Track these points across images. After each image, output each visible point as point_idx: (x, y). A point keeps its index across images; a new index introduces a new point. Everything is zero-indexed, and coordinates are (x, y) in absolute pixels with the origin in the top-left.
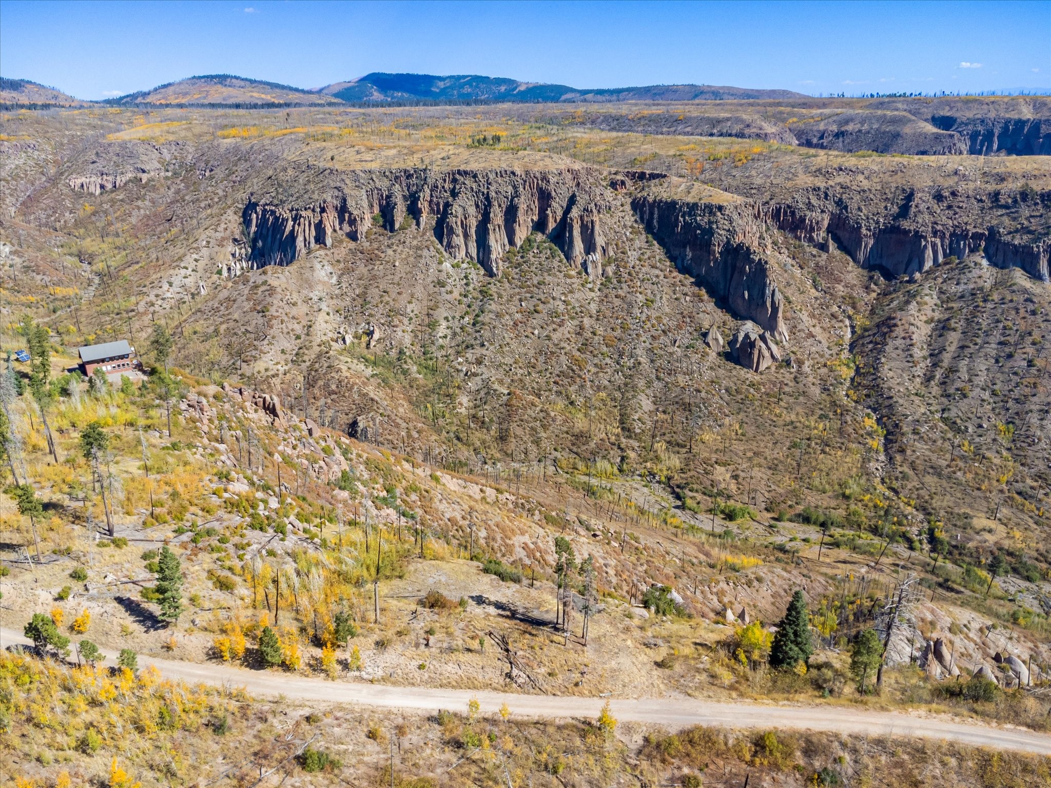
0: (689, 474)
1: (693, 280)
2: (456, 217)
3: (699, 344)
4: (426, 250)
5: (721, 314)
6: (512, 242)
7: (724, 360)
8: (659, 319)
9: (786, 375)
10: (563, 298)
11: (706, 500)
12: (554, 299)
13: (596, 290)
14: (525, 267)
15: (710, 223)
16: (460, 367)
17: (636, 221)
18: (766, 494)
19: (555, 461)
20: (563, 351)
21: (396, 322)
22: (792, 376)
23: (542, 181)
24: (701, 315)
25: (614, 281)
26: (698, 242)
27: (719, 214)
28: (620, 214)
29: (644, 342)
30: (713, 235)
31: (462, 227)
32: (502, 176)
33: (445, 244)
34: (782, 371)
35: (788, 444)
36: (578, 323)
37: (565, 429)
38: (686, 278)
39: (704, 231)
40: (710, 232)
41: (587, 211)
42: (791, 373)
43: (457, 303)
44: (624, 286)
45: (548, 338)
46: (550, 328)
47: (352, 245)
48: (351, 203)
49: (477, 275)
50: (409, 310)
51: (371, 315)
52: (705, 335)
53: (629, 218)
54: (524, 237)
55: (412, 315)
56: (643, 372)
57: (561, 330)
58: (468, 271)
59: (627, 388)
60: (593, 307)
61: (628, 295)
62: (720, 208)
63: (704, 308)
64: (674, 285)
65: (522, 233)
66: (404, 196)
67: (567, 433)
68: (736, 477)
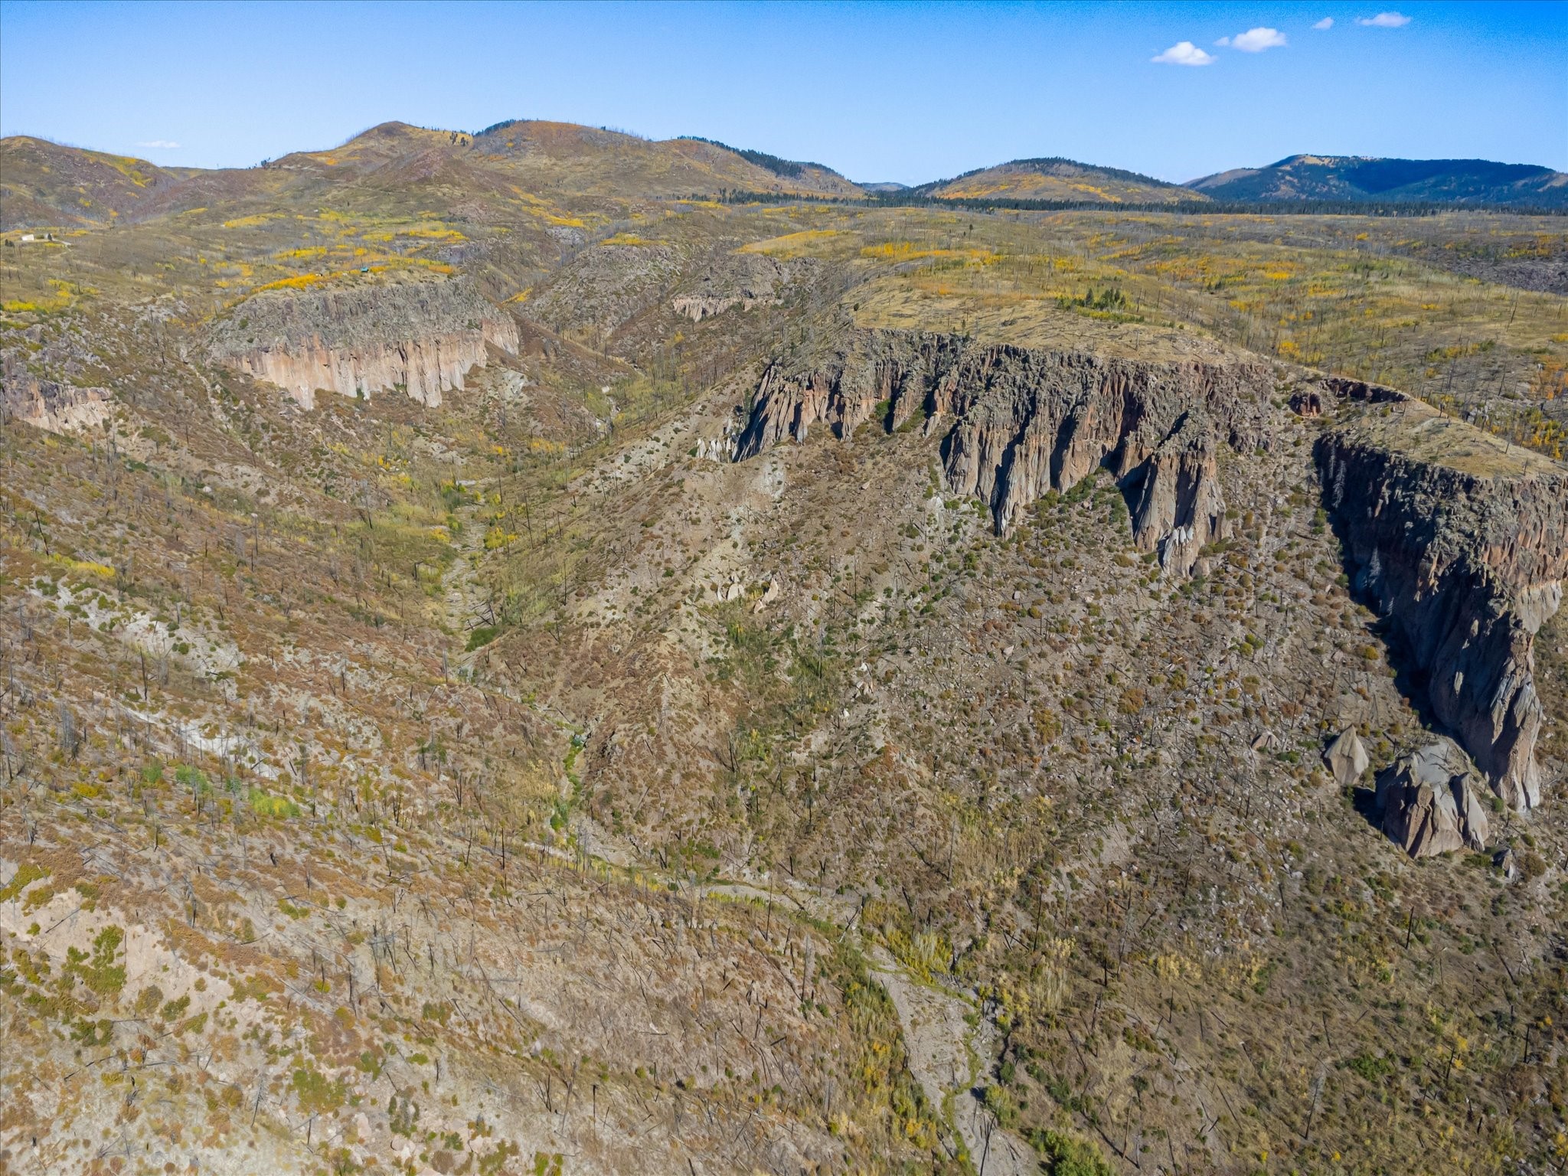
0: (1055, 1033)
1: (1373, 619)
2: (973, 424)
3: (1310, 758)
4: (914, 472)
5: (1395, 706)
6: (1055, 481)
7: (1350, 806)
8: (1251, 683)
9: (1481, 885)
10: (1089, 600)
11: (1043, 1106)
12: (1073, 597)
13: (1165, 596)
14: (1055, 529)
15: (1437, 511)
16: (855, 679)
17: (1309, 479)
18: (1179, 1155)
19: (864, 901)
20: (1030, 699)
21: (813, 580)
22: (1494, 893)
23: (1136, 380)
24: (1349, 698)
25: (1207, 588)
26: (1403, 546)
27: (1462, 496)
28: (1283, 461)
29: (1194, 722)
30: (1433, 536)
31: (980, 441)
32: (1070, 365)
33: (948, 465)
34: (1475, 873)
35: (1346, 1052)
36: (1094, 652)
37: (923, 847)
38: (1358, 612)
39: (1420, 524)
40: (1428, 530)
41: (1196, 447)
42: (1495, 885)
43: (919, 568)
44: (1219, 601)
45: (1023, 666)
46: (1036, 650)
47: (831, 443)
48: (846, 380)
49: (974, 528)
50: (841, 565)
51: (786, 561)
52: (1330, 741)
53: (1300, 470)
54: (1078, 477)
55: (842, 573)
56: (1152, 783)
57: (1052, 657)
58: (965, 518)
59: (1104, 804)
60: (1140, 628)
61: (1216, 621)
62: (1469, 485)
63: (1363, 685)
64: (1325, 621)
65: (1078, 468)
66: (926, 377)
67: (921, 855)
68: (1139, 1083)
